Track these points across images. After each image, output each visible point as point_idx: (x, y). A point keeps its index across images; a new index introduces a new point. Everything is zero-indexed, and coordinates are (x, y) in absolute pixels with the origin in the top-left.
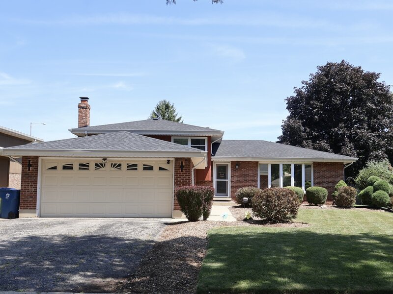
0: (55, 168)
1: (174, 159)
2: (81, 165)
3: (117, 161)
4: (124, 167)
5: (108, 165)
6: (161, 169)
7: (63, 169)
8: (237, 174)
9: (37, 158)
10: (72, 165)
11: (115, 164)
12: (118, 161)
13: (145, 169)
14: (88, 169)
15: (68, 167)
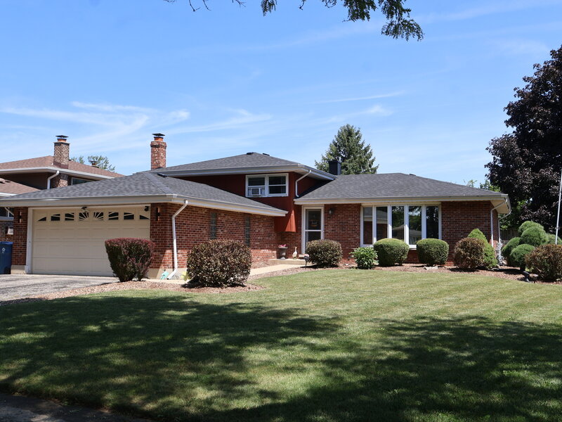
0: (44, 219)
1: (150, 205)
2: (66, 215)
3: (99, 209)
4: (106, 216)
5: (91, 215)
6: (142, 217)
7: (52, 220)
8: (331, 222)
10: (59, 215)
11: (98, 213)
12: (101, 209)
13: (126, 218)
15: (56, 218)
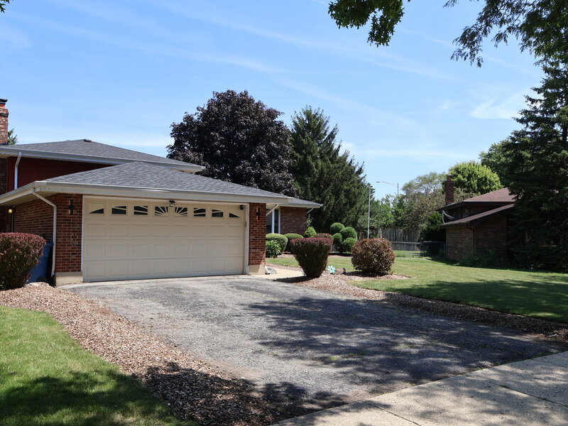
0: (101, 211)
1: (248, 205)
2: (136, 208)
4: (191, 212)
5: (171, 210)
6: (231, 215)
7: (112, 213)
9: (81, 196)
10: (125, 207)
11: (180, 209)
12: (183, 204)
13: (214, 215)
14: (146, 214)
15: (119, 211)
